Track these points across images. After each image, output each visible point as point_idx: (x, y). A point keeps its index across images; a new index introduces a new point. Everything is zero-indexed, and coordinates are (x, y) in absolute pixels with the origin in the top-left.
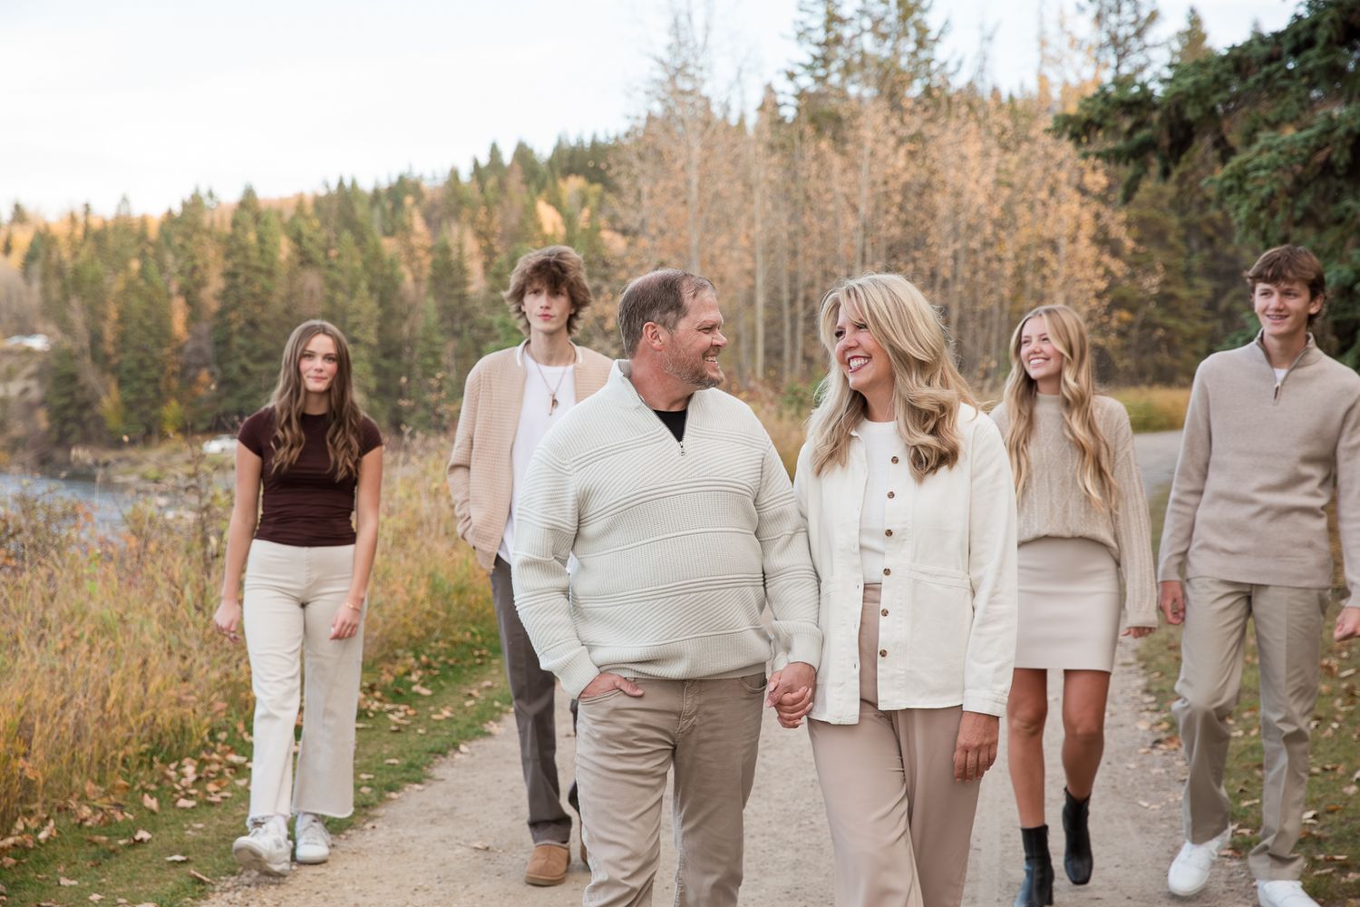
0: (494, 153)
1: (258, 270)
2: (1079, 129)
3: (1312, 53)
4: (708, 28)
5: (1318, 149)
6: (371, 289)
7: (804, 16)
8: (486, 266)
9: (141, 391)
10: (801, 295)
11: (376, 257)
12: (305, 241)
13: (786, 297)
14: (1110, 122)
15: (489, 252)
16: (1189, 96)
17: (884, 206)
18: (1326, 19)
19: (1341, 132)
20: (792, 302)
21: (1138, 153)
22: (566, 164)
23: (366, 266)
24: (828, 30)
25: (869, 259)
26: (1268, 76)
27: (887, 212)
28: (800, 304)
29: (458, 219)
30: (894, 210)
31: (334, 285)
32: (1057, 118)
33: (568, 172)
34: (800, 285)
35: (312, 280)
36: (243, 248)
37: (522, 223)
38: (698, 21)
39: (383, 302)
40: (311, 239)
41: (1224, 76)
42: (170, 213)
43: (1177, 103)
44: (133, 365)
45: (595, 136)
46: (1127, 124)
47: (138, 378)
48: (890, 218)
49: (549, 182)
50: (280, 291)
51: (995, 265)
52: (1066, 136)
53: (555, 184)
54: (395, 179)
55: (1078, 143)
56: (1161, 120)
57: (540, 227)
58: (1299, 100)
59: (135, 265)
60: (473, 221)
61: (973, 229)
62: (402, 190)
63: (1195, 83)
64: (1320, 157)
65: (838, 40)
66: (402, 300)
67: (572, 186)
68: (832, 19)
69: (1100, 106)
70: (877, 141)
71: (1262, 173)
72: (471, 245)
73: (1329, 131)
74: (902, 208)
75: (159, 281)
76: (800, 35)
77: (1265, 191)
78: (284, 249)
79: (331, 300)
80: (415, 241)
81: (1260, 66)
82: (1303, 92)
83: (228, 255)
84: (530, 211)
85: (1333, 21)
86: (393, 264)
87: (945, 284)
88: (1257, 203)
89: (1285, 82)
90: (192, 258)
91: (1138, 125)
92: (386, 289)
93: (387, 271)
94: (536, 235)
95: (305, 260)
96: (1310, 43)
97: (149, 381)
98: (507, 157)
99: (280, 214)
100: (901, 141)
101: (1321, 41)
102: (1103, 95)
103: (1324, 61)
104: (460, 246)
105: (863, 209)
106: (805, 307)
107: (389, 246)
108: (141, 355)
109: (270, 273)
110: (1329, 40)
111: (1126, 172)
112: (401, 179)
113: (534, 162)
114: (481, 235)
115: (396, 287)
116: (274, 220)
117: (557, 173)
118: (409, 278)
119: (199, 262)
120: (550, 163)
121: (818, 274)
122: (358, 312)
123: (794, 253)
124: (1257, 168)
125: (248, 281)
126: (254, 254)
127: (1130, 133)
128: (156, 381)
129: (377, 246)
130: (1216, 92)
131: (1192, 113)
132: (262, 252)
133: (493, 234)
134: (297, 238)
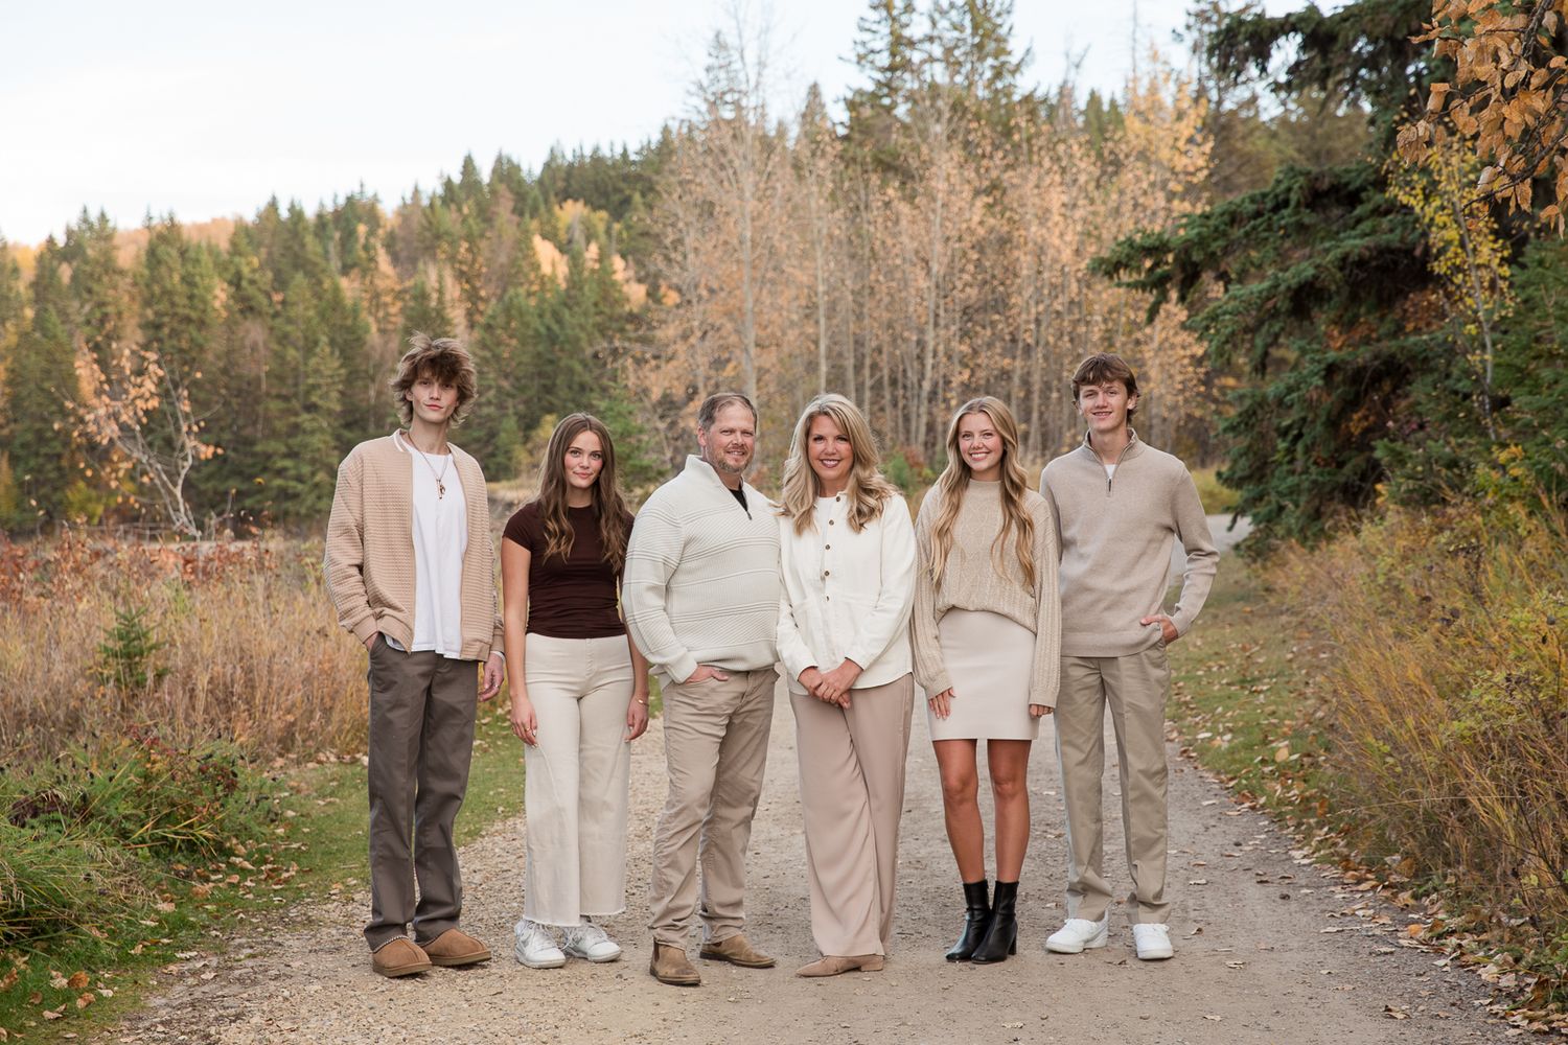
0: (468, 166)
1: (188, 320)
2: (1111, 268)
3: (1285, 212)
4: (762, 64)
5: (1268, 299)
6: (332, 343)
7: (867, 36)
8: (469, 314)
9: (40, 470)
10: (868, 362)
11: (336, 302)
12: (244, 283)
13: (850, 363)
14: (1133, 263)
15: (472, 296)
16: (1194, 244)
17: (958, 265)
18: (1296, 186)
19: (1282, 288)
20: (858, 368)
21: (1159, 283)
22: (560, 184)
23: (322, 315)
24: (893, 55)
25: (942, 322)
26: (1254, 228)
27: (962, 271)
28: (867, 372)
29: (434, 257)
30: (971, 267)
31: (284, 339)
32: (1093, 260)
33: (566, 195)
34: (867, 350)
35: (255, 332)
36: (168, 293)
37: (513, 262)
38: (751, 57)
39: (346, 359)
40: (252, 282)
41: (1222, 227)
42: (51, 241)
43: (1187, 248)
44: (29, 437)
45: (596, 150)
46: (1148, 264)
47: (37, 454)
48: (967, 277)
49: (542, 208)
50: (215, 345)
51: (1082, 329)
52: (1100, 275)
53: (550, 211)
54: (342, 201)
55: (1111, 278)
56: (1175, 259)
57: (536, 267)
58: (1275, 249)
59: (29, 313)
60: (452, 259)
61: (1057, 289)
62: (352, 215)
63: (1199, 234)
64: (1269, 305)
65: (906, 65)
66: (367, 357)
67: (571, 212)
68: (898, 42)
69: (1127, 250)
70: (950, 192)
71: (1227, 317)
72: (453, 290)
73: (1276, 286)
74: (978, 264)
75: (61, 331)
76: (860, 58)
77: (1229, 330)
78: (220, 295)
79: (280, 357)
80: (381, 284)
81: (1249, 219)
82: (1279, 242)
83: (148, 303)
84: (523, 245)
85: (1301, 187)
86: (355, 311)
87: (1028, 349)
88: (1223, 339)
89: (1266, 234)
90: (101, 304)
91: (1156, 265)
92: (349, 343)
93: (349, 322)
94: (532, 276)
95: (247, 308)
96: (1286, 203)
97: (49, 457)
98: (485, 174)
99: (212, 251)
100: (977, 193)
101: (1293, 203)
102: (1130, 242)
103: (1293, 219)
104: (441, 291)
105: (935, 267)
106: (872, 376)
107: (349, 287)
108: (38, 425)
109: (202, 324)
110: (1298, 203)
111: (1151, 298)
112: (350, 199)
113: (521, 182)
114: (461, 276)
115: (359, 341)
116: (205, 258)
117: (552, 198)
118: (374, 328)
119: (110, 309)
120: (540, 182)
121: (886, 338)
122: (317, 371)
123: (859, 317)
124: (1225, 313)
125: (174, 333)
126: (181, 300)
127: (1151, 270)
128: (59, 456)
129: (336, 290)
130: (1215, 240)
131: (1197, 256)
132: (191, 297)
133: (479, 275)
134: (236, 282)
